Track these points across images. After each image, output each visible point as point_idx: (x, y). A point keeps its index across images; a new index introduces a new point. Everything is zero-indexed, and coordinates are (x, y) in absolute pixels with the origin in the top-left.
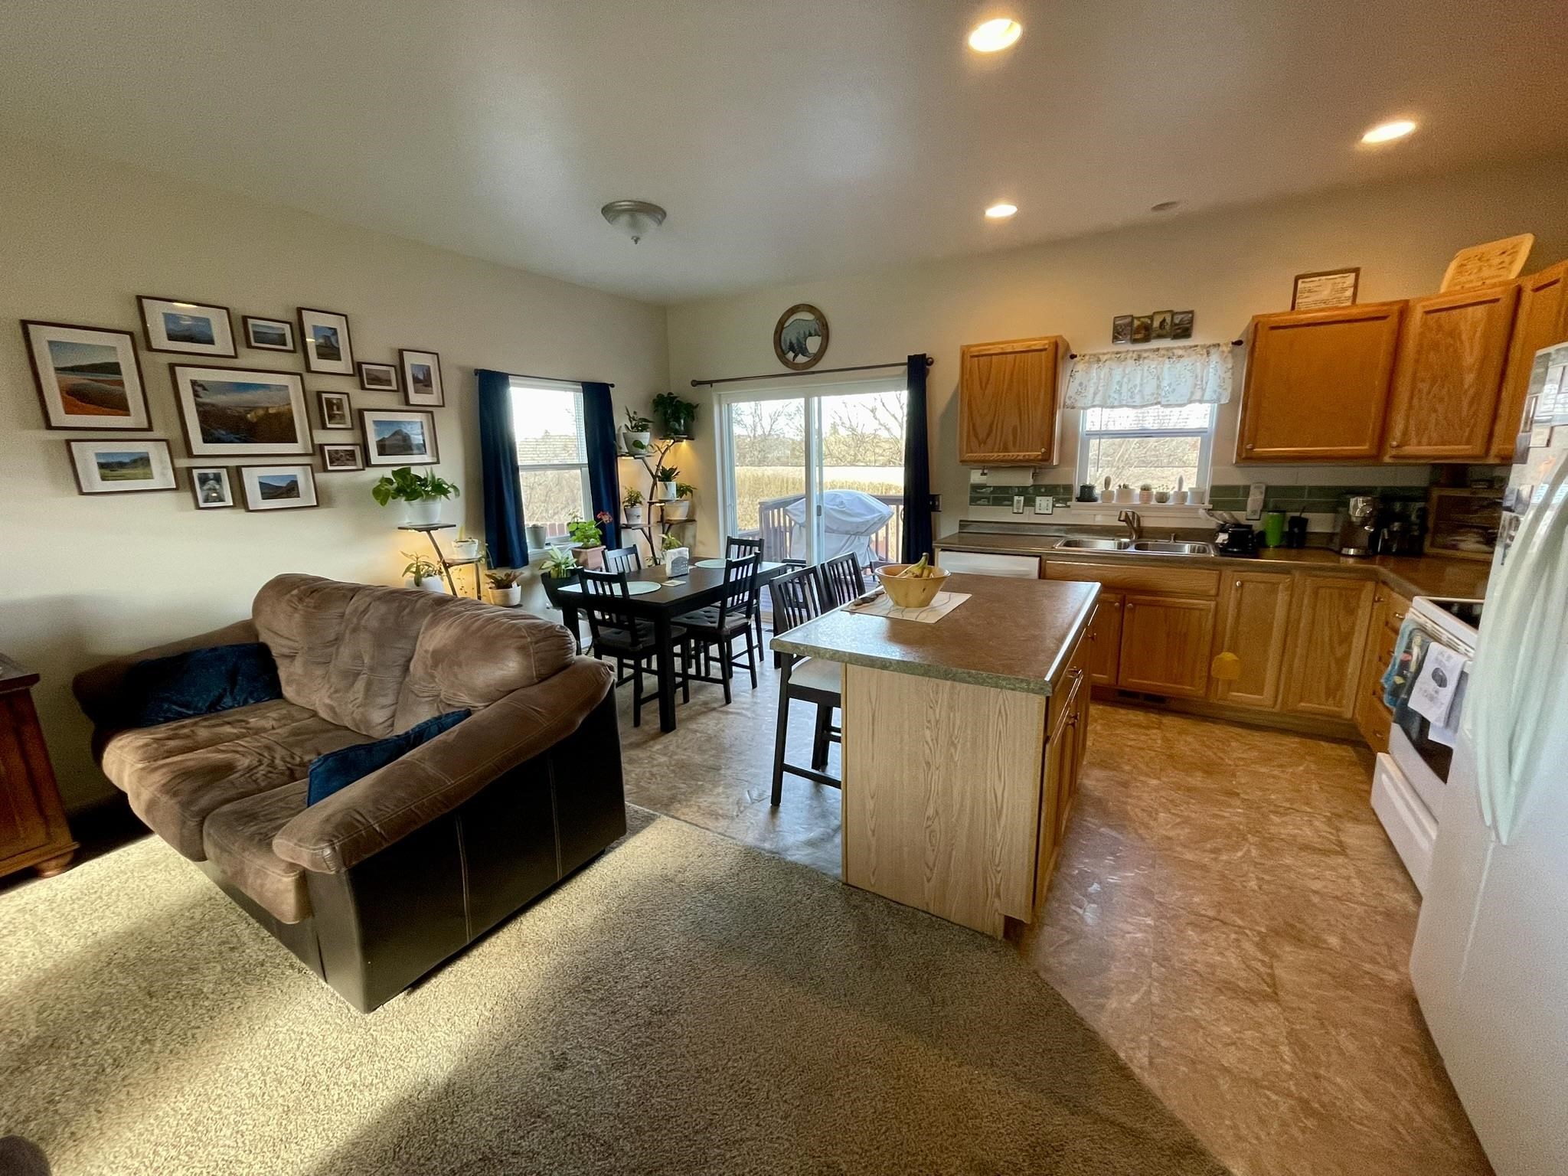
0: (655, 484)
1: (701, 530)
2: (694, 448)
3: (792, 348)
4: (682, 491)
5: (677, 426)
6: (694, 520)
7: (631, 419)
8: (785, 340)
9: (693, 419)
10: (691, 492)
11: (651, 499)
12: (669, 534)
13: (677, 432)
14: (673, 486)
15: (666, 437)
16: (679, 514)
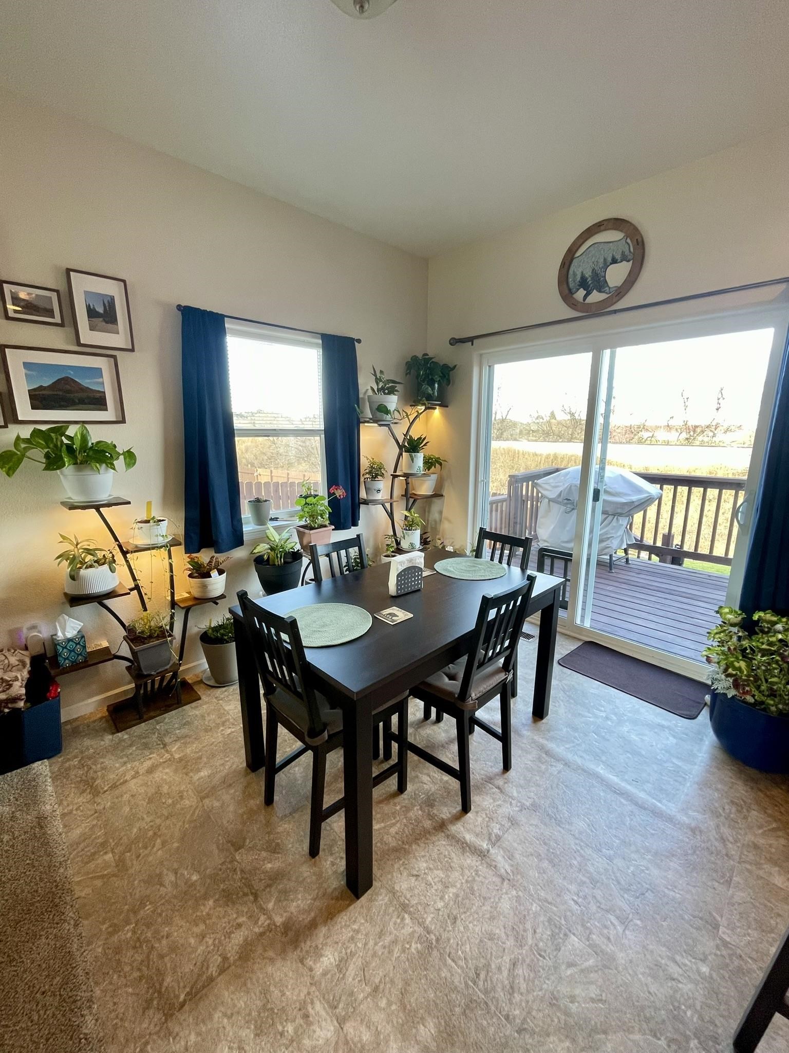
0: (400, 455)
1: (449, 506)
2: (446, 417)
3: (583, 283)
4: (430, 463)
5: (430, 391)
6: (442, 496)
7: (377, 381)
8: (575, 275)
9: (449, 382)
10: (441, 464)
11: (395, 471)
12: (412, 510)
13: (429, 398)
14: (420, 458)
15: (415, 403)
16: (425, 488)
